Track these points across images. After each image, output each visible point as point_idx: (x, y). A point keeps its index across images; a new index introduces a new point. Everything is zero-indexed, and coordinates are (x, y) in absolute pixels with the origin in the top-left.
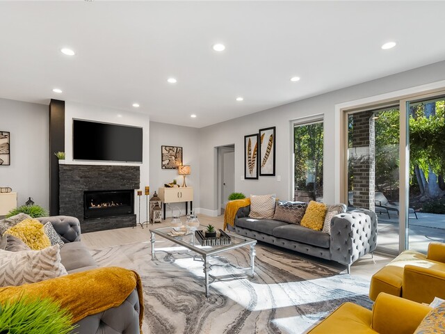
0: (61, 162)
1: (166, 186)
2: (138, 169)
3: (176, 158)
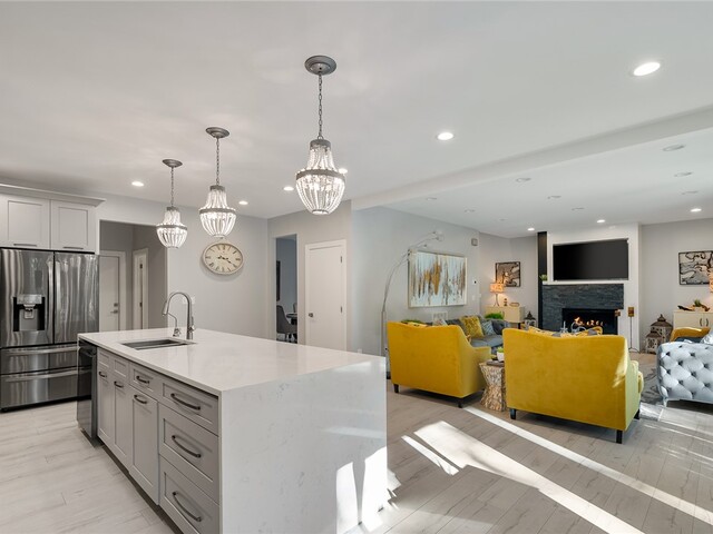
0: (544, 283)
1: (681, 307)
2: (621, 286)
3: (709, 267)
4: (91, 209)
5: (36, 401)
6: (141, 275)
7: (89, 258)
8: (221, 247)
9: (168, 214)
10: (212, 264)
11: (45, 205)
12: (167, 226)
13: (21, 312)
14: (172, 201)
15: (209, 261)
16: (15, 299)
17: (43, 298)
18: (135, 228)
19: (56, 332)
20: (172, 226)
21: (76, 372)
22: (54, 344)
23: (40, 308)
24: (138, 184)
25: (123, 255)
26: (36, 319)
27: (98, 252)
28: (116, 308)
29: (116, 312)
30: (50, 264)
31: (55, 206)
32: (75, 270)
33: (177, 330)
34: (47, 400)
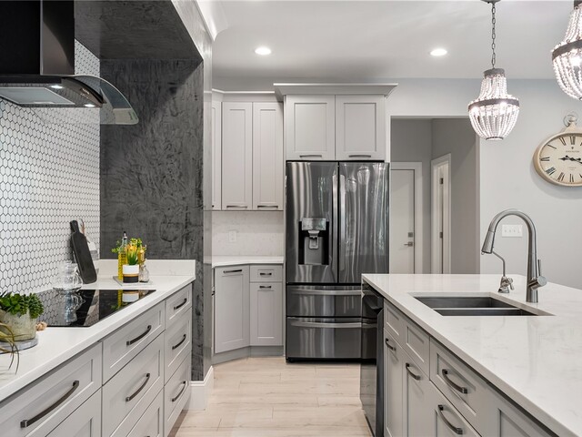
4: (381, 101)
5: (324, 355)
6: (441, 193)
7: (379, 168)
8: (568, 140)
9: (487, 83)
10: (551, 171)
11: (330, 102)
12: (486, 103)
13: (306, 240)
14: (493, 60)
15: (547, 166)
16: (300, 223)
17: (327, 224)
18: (433, 123)
19: (342, 268)
20: (494, 102)
21: (359, 325)
22: (338, 284)
23: (324, 235)
24: (439, 52)
25: (418, 166)
26: (320, 250)
27: (388, 160)
28: (411, 240)
29: (410, 244)
30: (335, 177)
31: (340, 101)
32: (363, 187)
33: (505, 282)
34: (333, 357)
